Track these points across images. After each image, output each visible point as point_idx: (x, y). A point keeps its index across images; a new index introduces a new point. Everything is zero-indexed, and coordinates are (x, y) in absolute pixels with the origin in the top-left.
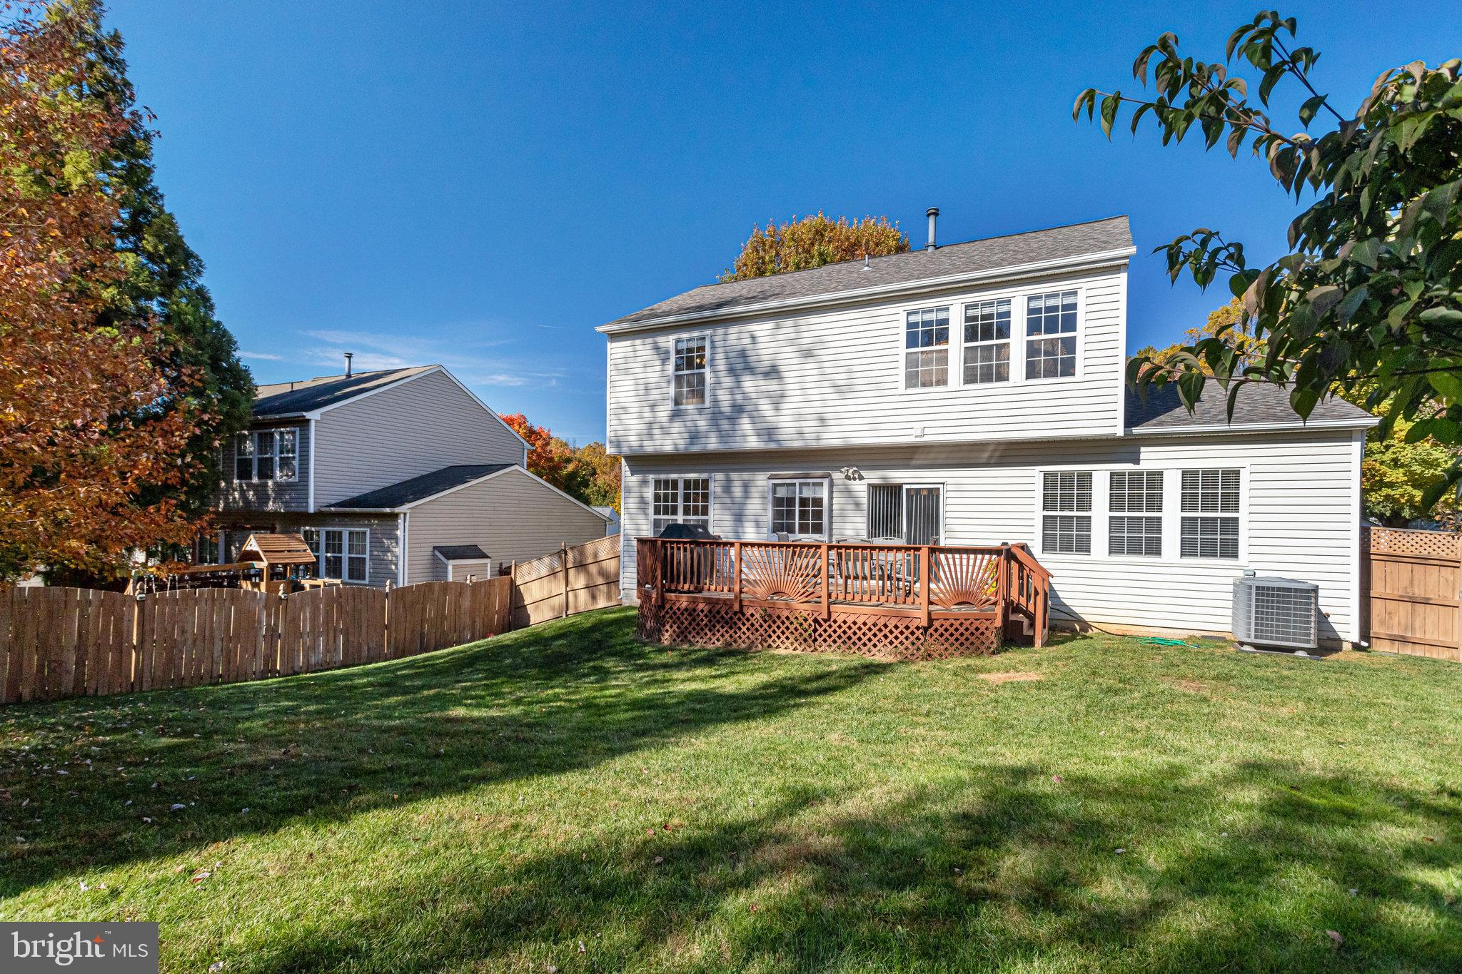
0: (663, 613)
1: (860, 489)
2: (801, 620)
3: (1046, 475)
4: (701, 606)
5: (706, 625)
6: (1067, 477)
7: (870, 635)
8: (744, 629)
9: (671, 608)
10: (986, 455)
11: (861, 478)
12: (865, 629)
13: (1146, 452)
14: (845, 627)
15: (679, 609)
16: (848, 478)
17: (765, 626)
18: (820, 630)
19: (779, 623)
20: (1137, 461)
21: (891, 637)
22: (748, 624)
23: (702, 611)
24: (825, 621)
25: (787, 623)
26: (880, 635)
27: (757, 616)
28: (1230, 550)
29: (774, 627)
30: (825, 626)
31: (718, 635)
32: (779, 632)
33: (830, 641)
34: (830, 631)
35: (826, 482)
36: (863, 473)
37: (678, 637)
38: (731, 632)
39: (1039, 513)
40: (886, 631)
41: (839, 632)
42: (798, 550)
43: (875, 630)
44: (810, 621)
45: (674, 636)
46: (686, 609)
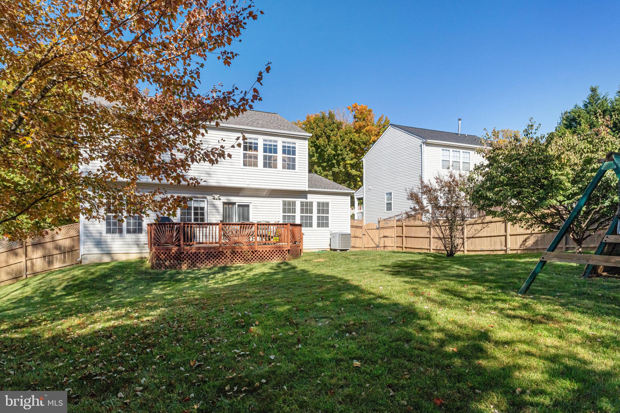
0: (183, 255)
1: (219, 204)
2: (247, 252)
3: (283, 201)
4: (203, 251)
5: (205, 259)
6: (289, 202)
7: (271, 254)
8: (223, 258)
9: (187, 253)
10: (265, 193)
11: (220, 199)
12: (266, 253)
13: (309, 196)
14: (263, 253)
15: (191, 253)
16: (214, 199)
17: (232, 256)
18: (254, 255)
19: (238, 254)
20: (306, 198)
21: (278, 254)
22: (225, 256)
23: (203, 253)
24: (256, 251)
25: (241, 254)
26: (275, 254)
27: (229, 252)
28: (327, 225)
29: (236, 256)
30: (256, 253)
31: (211, 262)
32: (238, 258)
33: (257, 258)
34: (257, 255)
35: (205, 200)
36: (221, 198)
37: (192, 265)
38: (217, 260)
39: (282, 214)
40: (276, 253)
41: (261, 255)
42: (242, 226)
43: (273, 253)
44: (250, 252)
45: (189, 265)
46: (195, 253)
